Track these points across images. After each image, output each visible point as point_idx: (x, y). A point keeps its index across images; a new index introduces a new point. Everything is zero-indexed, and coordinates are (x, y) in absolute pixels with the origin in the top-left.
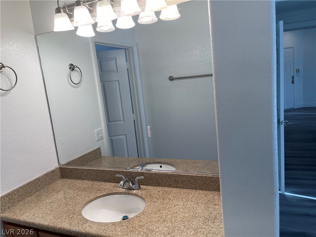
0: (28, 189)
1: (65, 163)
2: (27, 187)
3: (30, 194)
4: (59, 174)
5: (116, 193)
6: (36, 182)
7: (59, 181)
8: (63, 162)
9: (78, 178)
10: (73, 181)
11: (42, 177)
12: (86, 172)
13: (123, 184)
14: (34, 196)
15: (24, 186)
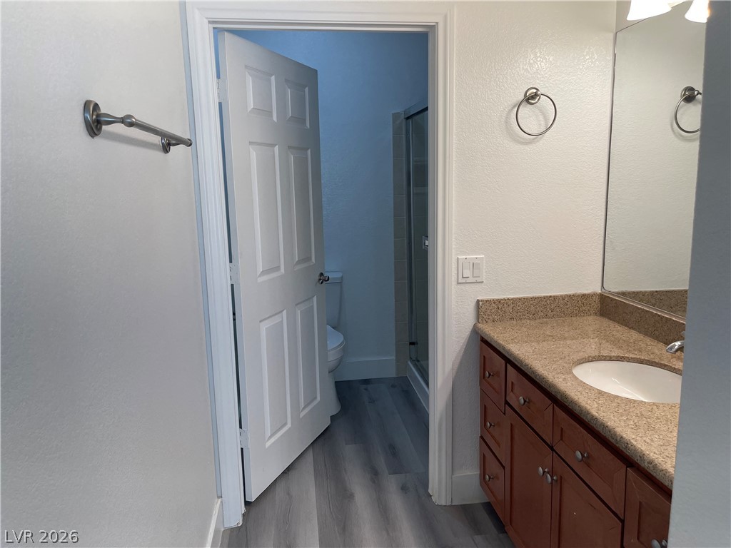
0: (532, 306)
1: (617, 290)
2: (531, 302)
3: (534, 316)
4: (596, 305)
5: (666, 365)
6: (548, 302)
7: (590, 318)
8: (613, 287)
9: (625, 323)
10: (612, 324)
11: (561, 296)
12: (638, 315)
13: (676, 347)
14: (538, 321)
15: (527, 299)
